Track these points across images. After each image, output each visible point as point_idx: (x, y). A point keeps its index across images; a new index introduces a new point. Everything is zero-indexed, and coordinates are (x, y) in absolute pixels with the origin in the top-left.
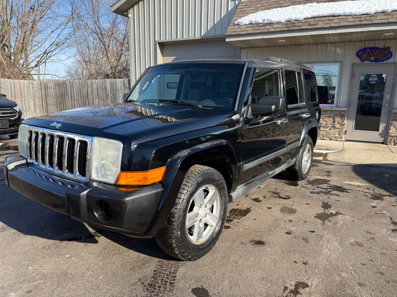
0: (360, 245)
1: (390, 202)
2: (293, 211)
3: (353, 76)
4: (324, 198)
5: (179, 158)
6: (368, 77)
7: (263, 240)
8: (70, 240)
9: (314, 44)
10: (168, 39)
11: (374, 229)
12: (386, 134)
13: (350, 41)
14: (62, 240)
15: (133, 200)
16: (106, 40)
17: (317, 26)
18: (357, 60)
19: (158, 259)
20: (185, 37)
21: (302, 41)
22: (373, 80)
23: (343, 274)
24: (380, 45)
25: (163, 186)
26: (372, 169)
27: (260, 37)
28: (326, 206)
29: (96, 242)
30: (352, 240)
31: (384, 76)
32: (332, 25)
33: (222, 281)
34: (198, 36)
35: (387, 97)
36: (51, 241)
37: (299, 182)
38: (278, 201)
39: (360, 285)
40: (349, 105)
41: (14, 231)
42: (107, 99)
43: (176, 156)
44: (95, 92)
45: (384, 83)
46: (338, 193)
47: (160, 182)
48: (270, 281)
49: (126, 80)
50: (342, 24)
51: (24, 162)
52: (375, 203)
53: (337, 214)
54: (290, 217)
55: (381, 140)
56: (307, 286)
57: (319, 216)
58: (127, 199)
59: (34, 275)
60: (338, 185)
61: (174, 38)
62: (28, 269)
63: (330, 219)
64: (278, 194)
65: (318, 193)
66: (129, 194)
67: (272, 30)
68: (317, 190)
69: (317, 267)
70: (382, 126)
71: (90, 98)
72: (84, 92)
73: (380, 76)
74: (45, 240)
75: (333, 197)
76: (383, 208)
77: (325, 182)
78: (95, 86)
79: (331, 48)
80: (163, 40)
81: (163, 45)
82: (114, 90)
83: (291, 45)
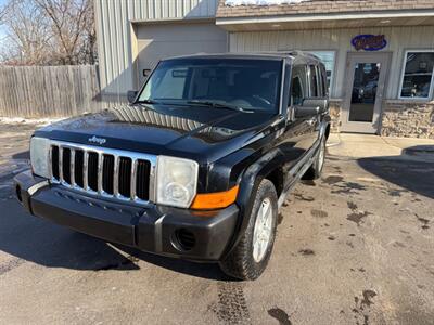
0: (401, 245)
1: (407, 198)
2: (324, 215)
3: (347, 65)
4: (346, 197)
5: (252, 174)
6: (362, 66)
7: (311, 248)
8: (106, 269)
9: (309, 30)
10: (144, 19)
11: (406, 227)
12: (379, 125)
13: (346, 28)
14: (97, 269)
15: (217, 226)
16: (59, 16)
17: (316, 11)
18: (352, 49)
19: (216, 282)
20: (165, 18)
21: (297, 27)
22: (367, 69)
23: (401, 278)
24: (375, 32)
25: (239, 207)
26: (377, 163)
27: (255, 21)
28: (353, 206)
29: (137, 268)
30: (393, 241)
31: (378, 65)
32: (331, 10)
33: (294, 298)
34: (179, 17)
35: (381, 87)
36: (85, 272)
37: (315, 181)
38: (304, 203)
39: (420, 287)
40: (344, 95)
41: (32, 264)
42: (70, 89)
43: (248, 173)
44: (54, 81)
45: (378, 73)
46: (356, 190)
47: (235, 202)
48: (339, 294)
49: (94, 67)
50: (341, 10)
51: (45, 183)
52: (395, 199)
53: (366, 214)
54: (324, 221)
55: (374, 131)
56: (375, 294)
57: (351, 218)
58: (211, 226)
59: (86, 316)
60: (352, 182)
61: (151, 18)
62: (75, 310)
63: (363, 219)
64: (300, 195)
65: (338, 192)
66: (210, 219)
67: (267, 13)
68: (336, 189)
69: (374, 273)
70: (376, 117)
71: (49, 89)
72: (41, 81)
73: (374, 65)
74: (76, 272)
75: (354, 196)
76: (404, 205)
77: (340, 179)
78: (53, 74)
79: (326, 35)
80: (137, 19)
81: (137, 26)
82: (79, 78)
83: (285, 30)
